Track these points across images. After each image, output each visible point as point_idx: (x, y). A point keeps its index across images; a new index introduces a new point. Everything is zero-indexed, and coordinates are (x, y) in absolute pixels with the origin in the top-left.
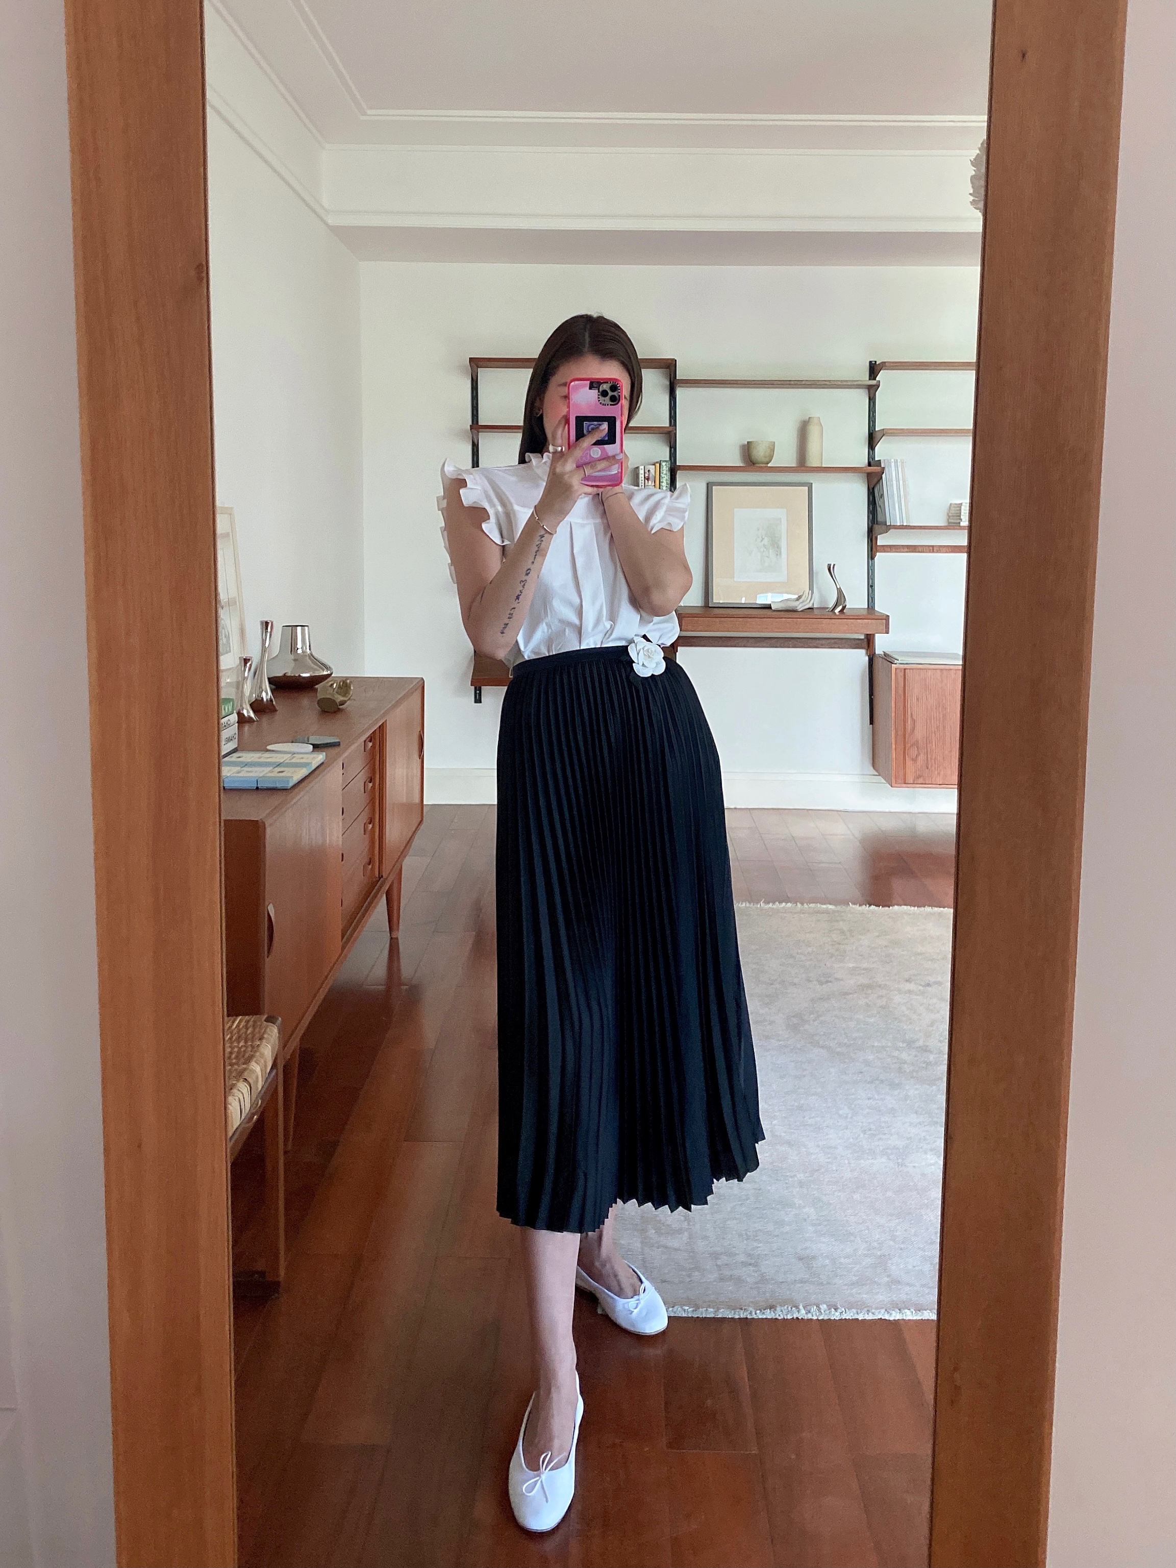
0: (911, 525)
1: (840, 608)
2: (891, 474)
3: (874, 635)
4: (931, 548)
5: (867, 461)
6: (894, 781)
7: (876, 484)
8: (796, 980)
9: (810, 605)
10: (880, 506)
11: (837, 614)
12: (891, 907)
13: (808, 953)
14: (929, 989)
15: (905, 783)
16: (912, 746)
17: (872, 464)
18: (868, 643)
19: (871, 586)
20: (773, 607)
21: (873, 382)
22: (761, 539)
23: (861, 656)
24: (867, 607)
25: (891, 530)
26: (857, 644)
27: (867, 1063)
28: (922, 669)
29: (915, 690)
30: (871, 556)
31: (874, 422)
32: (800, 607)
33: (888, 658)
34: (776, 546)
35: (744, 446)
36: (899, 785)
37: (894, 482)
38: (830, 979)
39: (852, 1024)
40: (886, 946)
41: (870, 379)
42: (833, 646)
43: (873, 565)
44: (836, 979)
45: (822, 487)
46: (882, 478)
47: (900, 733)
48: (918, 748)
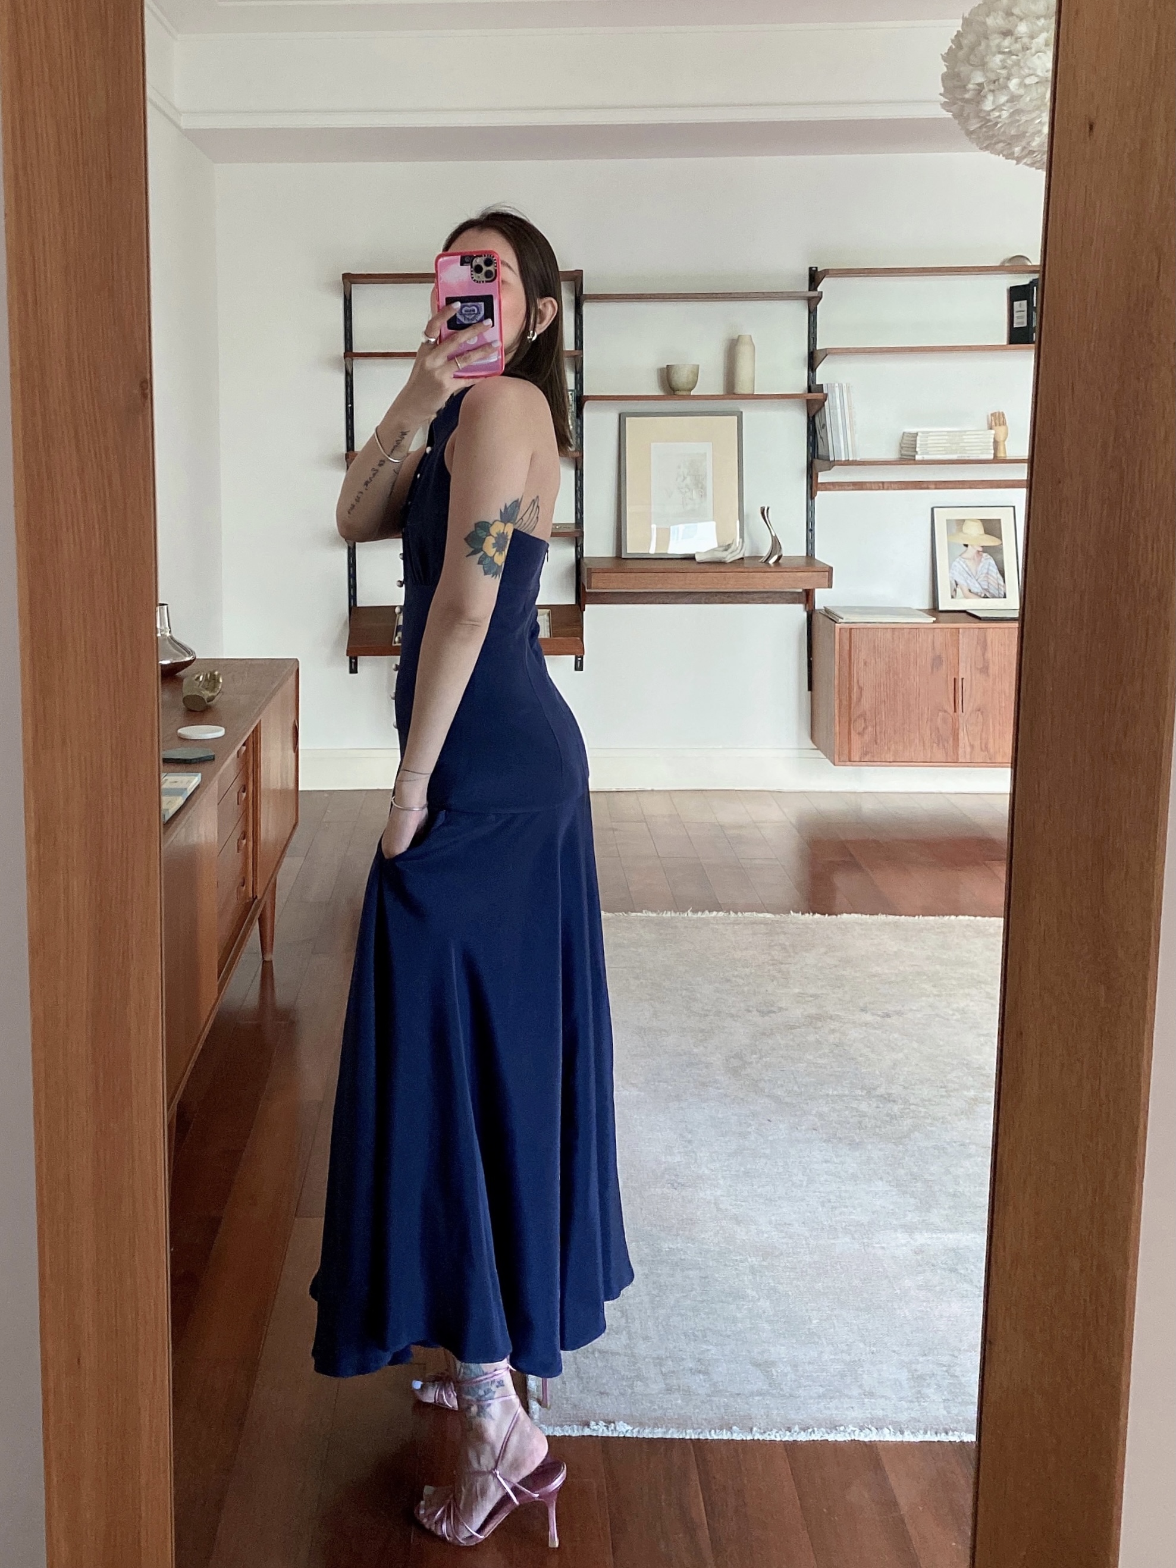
0: (858, 459)
1: (775, 558)
2: (834, 398)
3: (813, 590)
4: (881, 485)
5: (806, 385)
6: (836, 757)
7: (817, 412)
8: (733, 1011)
9: (741, 556)
10: (821, 438)
11: (772, 565)
12: (839, 916)
13: (746, 975)
14: (888, 1020)
15: (850, 761)
16: (859, 717)
17: (812, 389)
18: (807, 597)
19: (810, 530)
20: (698, 558)
21: (813, 294)
22: (682, 478)
23: (797, 612)
24: (805, 555)
25: (835, 467)
26: (795, 599)
27: (820, 1116)
28: (870, 630)
29: (862, 654)
30: (811, 495)
31: (815, 339)
32: (729, 557)
33: (830, 616)
34: (700, 486)
35: (663, 368)
36: (843, 763)
37: (839, 410)
38: (772, 1009)
39: (802, 1066)
40: (836, 966)
41: (810, 290)
42: (767, 600)
43: (813, 505)
44: (780, 1009)
45: (752, 414)
46: (824, 405)
47: (845, 703)
48: (865, 720)
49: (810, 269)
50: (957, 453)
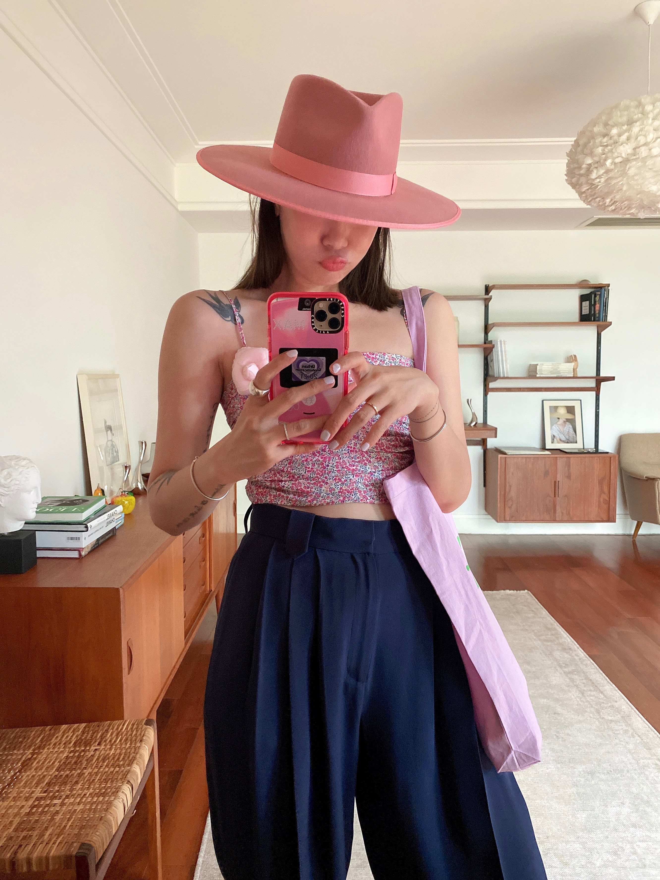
0: (509, 376)
1: (474, 423)
2: (497, 348)
3: (486, 439)
4: (519, 389)
5: (483, 340)
6: (498, 518)
7: (489, 354)
10: (491, 366)
15: (505, 521)
16: (509, 500)
17: (486, 342)
18: (483, 442)
19: (485, 411)
21: (487, 297)
23: (479, 450)
24: (483, 422)
25: (498, 380)
26: (478, 443)
28: (515, 457)
29: (511, 469)
30: (486, 394)
31: (488, 319)
33: (496, 450)
36: (501, 521)
37: (500, 352)
41: (485, 295)
43: (487, 399)
46: (492, 350)
47: (503, 493)
48: (512, 501)
49: (486, 285)
50: (556, 374)
